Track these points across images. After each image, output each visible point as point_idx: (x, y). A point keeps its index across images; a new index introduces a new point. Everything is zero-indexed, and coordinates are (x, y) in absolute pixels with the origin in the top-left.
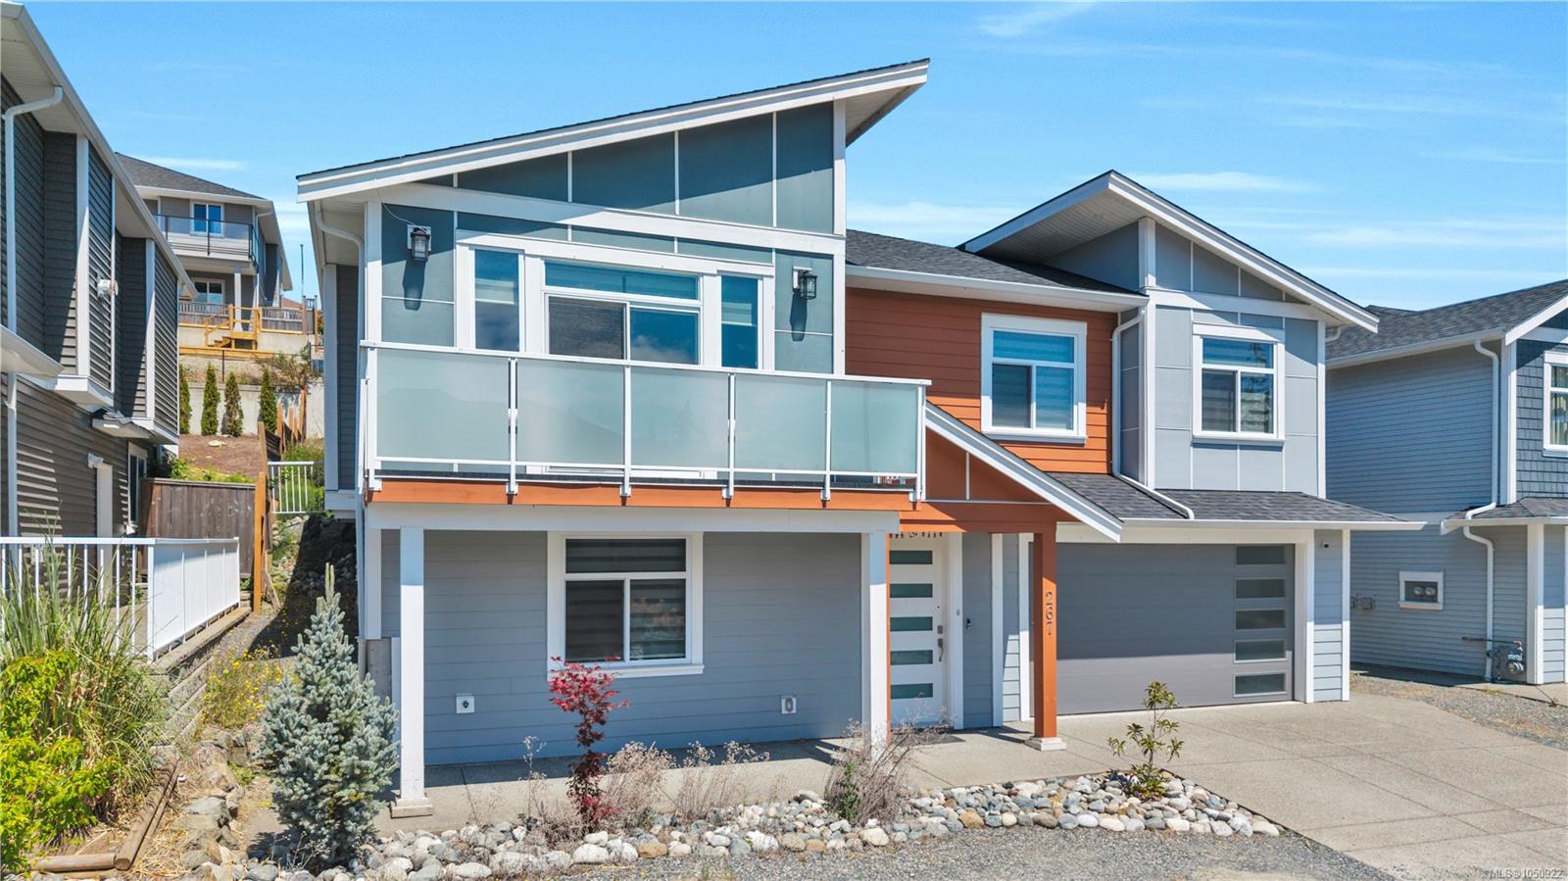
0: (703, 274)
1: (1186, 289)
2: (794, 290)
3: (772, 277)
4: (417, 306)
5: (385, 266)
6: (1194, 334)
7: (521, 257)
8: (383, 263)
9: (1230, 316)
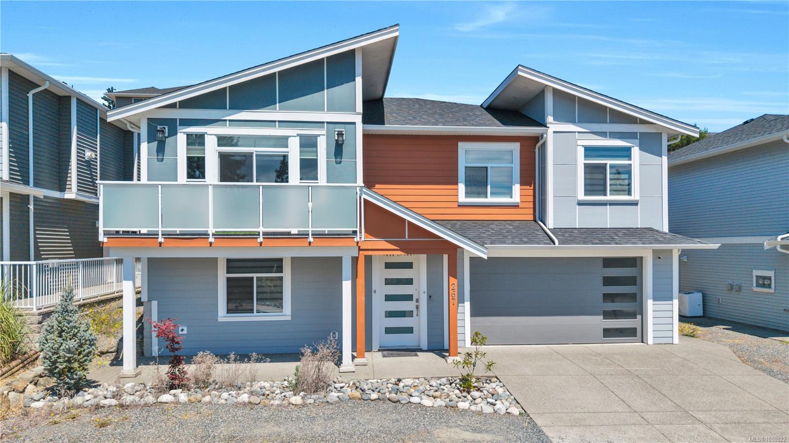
0: (290, 136)
1: (573, 122)
2: (336, 140)
3: (324, 135)
4: (162, 160)
5: (150, 144)
6: (578, 145)
7: (206, 136)
8: (148, 143)
9: (603, 134)
